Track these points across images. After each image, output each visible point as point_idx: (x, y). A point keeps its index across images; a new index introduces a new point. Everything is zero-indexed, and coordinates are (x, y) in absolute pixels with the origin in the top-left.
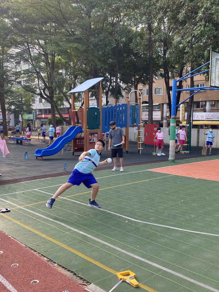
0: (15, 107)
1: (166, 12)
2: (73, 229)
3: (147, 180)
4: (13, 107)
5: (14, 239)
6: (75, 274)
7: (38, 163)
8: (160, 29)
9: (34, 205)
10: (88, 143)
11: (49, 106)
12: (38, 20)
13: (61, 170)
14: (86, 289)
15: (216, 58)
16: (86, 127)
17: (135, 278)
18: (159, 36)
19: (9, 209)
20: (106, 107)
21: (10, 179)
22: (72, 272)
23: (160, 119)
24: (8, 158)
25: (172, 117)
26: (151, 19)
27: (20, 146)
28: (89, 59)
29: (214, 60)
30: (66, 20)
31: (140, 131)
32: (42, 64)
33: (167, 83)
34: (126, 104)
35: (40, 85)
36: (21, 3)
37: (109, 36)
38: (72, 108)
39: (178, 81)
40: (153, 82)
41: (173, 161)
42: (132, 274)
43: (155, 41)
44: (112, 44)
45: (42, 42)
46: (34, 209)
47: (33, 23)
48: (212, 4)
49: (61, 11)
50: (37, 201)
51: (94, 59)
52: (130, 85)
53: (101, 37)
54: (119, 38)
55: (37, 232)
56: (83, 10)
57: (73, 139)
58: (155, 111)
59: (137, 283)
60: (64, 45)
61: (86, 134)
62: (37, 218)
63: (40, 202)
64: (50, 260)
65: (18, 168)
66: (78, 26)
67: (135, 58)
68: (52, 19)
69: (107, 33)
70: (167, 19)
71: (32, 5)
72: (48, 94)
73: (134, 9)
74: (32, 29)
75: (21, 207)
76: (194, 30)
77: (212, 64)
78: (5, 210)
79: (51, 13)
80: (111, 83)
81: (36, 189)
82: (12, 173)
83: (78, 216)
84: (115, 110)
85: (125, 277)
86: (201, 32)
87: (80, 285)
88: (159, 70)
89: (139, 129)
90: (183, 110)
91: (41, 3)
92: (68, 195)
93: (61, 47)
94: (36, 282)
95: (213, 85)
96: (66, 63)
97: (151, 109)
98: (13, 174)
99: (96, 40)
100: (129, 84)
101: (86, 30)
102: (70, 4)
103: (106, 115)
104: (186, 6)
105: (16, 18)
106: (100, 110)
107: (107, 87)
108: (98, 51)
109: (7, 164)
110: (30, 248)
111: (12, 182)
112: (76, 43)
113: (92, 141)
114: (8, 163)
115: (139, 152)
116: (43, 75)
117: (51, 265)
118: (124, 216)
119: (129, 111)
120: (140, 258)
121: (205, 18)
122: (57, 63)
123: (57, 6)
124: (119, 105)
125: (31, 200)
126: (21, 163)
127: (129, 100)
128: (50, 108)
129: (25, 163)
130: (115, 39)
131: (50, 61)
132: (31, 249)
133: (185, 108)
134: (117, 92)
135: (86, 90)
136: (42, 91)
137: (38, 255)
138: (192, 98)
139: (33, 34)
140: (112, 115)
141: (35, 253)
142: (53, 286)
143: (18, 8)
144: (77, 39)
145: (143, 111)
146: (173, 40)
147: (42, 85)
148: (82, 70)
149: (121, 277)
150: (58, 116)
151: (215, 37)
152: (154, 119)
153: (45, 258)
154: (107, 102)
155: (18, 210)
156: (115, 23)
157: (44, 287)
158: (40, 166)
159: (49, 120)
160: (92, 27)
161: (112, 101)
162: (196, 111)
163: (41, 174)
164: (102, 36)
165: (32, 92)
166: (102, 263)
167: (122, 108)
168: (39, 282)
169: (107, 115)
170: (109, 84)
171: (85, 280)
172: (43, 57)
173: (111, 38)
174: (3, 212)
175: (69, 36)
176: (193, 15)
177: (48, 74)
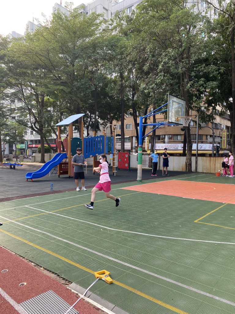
0: (9, 138)
1: (134, 64)
2: (57, 238)
4: (8, 138)
5: (5, 248)
6: (58, 276)
7: (28, 184)
8: (129, 77)
9: (24, 219)
10: (72, 167)
11: (38, 138)
12: (30, 66)
13: (49, 190)
14: (68, 288)
15: (172, 100)
16: (70, 154)
17: (109, 276)
18: (129, 82)
20: (87, 137)
21: (3, 197)
22: (56, 274)
23: (130, 149)
25: (139, 146)
26: (123, 69)
27: (13, 170)
28: (73, 99)
29: (171, 101)
30: (54, 67)
31: (114, 158)
32: (34, 102)
33: (135, 120)
34: (103, 136)
36: (15, 52)
37: (89, 81)
38: (58, 138)
39: (143, 118)
40: (124, 119)
41: (141, 181)
42: (107, 273)
43: (126, 87)
44: (92, 88)
45: (33, 84)
46: (25, 222)
47: (26, 69)
48: (169, 59)
49: (50, 60)
50: (26, 216)
51: (77, 100)
52: (107, 121)
54: (97, 83)
55: (26, 242)
56: (68, 59)
57: (59, 164)
58: (126, 142)
59: (111, 280)
60: (52, 87)
61: (70, 159)
62: (26, 230)
63: (29, 216)
64: (37, 264)
65: (11, 188)
66: (64, 72)
67: (110, 100)
68: (42, 66)
69: (87, 79)
70: (135, 70)
72: (38, 127)
73: (109, 61)
74: (25, 74)
75: (13, 221)
76: (156, 79)
77: (170, 104)
79: (41, 60)
80: (91, 119)
83: (62, 227)
84: (94, 140)
85: (101, 276)
86: (162, 81)
87: (63, 285)
88: (129, 110)
89: (114, 156)
90: (148, 141)
91: (33, 53)
92: (54, 210)
93: (50, 88)
94: (24, 284)
95: (171, 121)
96: (54, 102)
97: (123, 140)
98: (6, 193)
99: (79, 84)
100: (105, 120)
101: (70, 76)
102: (57, 54)
103: (87, 144)
104: (149, 60)
105: (11, 63)
106: (82, 140)
107: (88, 122)
108: (80, 93)
110: (19, 255)
111: (5, 200)
112: (62, 86)
114: (2, 184)
115: (114, 174)
116: (34, 111)
117: (37, 269)
118: (101, 226)
119: (106, 142)
120: (114, 259)
121: (164, 70)
122: (46, 102)
123: (47, 55)
124: (97, 136)
125: (21, 215)
126: (14, 184)
127: (105, 132)
128: (40, 139)
129: (17, 184)
130: (94, 84)
131: (40, 101)
132: (21, 256)
133: (149, 140)
134: (95, 127)
135: (70, 124)
136: (33, 124)
137: (26, 261)
138: (154, 132)
139: (26, 78)
140: (92, 144)
141: (23, 259)
142: (39, 287)
143: (13, 56)
144: (63, 82)
145: (117, 142)
146: (140, 87)
147: (33, 120)
148: (67, 108)
149: (98, 275)
150: (46, 145)
151: (171, 85)
152: (125, 149)
153: (32, 263)
154: (88, 134)
155: (10, 223)
156: (94, 71)
157: (30, 288)
158: (30, 186)
159: (39, 148)
160: (75, 73)
161: (92, 134)
162: (158, 142)
163: (30, 192)
164: (83, 81)
165: (24, 125)
166: (82, 265)
167: (100, 139)
168: (27, 284)
170: (89, 120)
171: (67, 280)
172: (34, 97)
173: (90, 83)
175: (56, 80)
176: (155, 67)
177: (38, 110)
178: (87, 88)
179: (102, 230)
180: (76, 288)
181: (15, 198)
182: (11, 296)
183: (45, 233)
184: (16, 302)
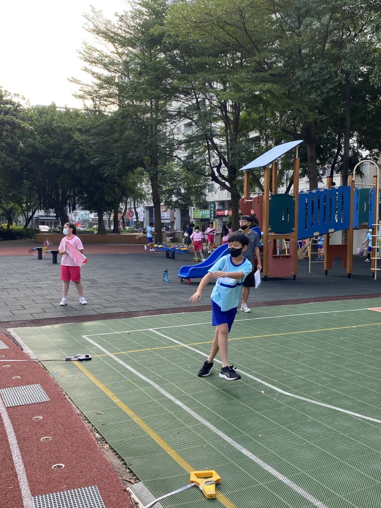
0: (178, 198)
3: (355, 325)
4: (174, 199)
5: (70, 401)
6: (125, 464)
7: (180, 288)
9: (133, 353)
11: (225, 196)
14: (128, 489)
16: (267, 229)
17: (216, 485)
19: (90, 357)
21: (122, 310)
22: (123, 460)
24: (140, 280)
30: (255, 44)
31: (375, 237)
35: (213, 160)
38: (245, 196)
42: (216, 477)
44: (336, 80)
46: (129, 359)
49: (246, 32)
50: (141, 348)
51: (301, 108)
53: (315, 68)
55: (110, 395)
59: (215, 493)
61: (267, 241)
62: (123, 373)
63: (145, 349)
64: (103, 438)
65: (145, 295)
69: (326, 60)
71: (197, 25)
72: (226, 175)
75: (112, 356)
78: (84, 357)
79: (229, 34)
80: (340, 149)
81: (150, 329)
82: (129, 303)
85: (199, 481)
87: (122, 482)
93: (244, 92)
94: (61, 466)
98: (132, 303)
99: (306, 74)
103: (307, 209)
106: (295, 199)
108: (310, 93)
109: (131, 288)
110: (85, 416)
113: (278, 254)
114: (134, 286)
115: (373, 276)
117: (99, 446)
118: (266, 384)
119: (354, 200)
124: (333, 188)
126: (154, 288)
127: (354, 179)
129: (159, 287)
132: (86, 418)
136: (215, 169)
137: (89, 429)
140: (319, 207)
141: (87, 425)
142: (80, 477)
149: (194, 479)
153: (97, 435)
155: (104, 359)
157: (66, 476)
158: (181, 293)
163: (174, 305)
164: (316, 66)
165: (197, 172)
166: (180, 454)
168: (65, 467)
169: (309, 207)
170: (336, 150)
171: (135, 475)
174: (80, 360)
177: (227, 140)
178: (324, 82)
179: (263, 392)
180: (140, 492)
181: (141, 313)
182: (30, 481)
183: (152, 383)
184: (31, 492)
